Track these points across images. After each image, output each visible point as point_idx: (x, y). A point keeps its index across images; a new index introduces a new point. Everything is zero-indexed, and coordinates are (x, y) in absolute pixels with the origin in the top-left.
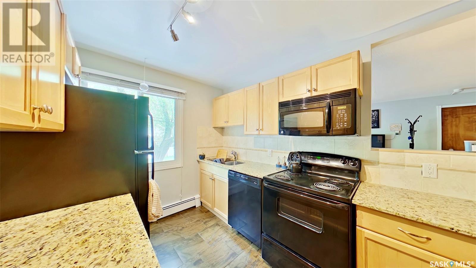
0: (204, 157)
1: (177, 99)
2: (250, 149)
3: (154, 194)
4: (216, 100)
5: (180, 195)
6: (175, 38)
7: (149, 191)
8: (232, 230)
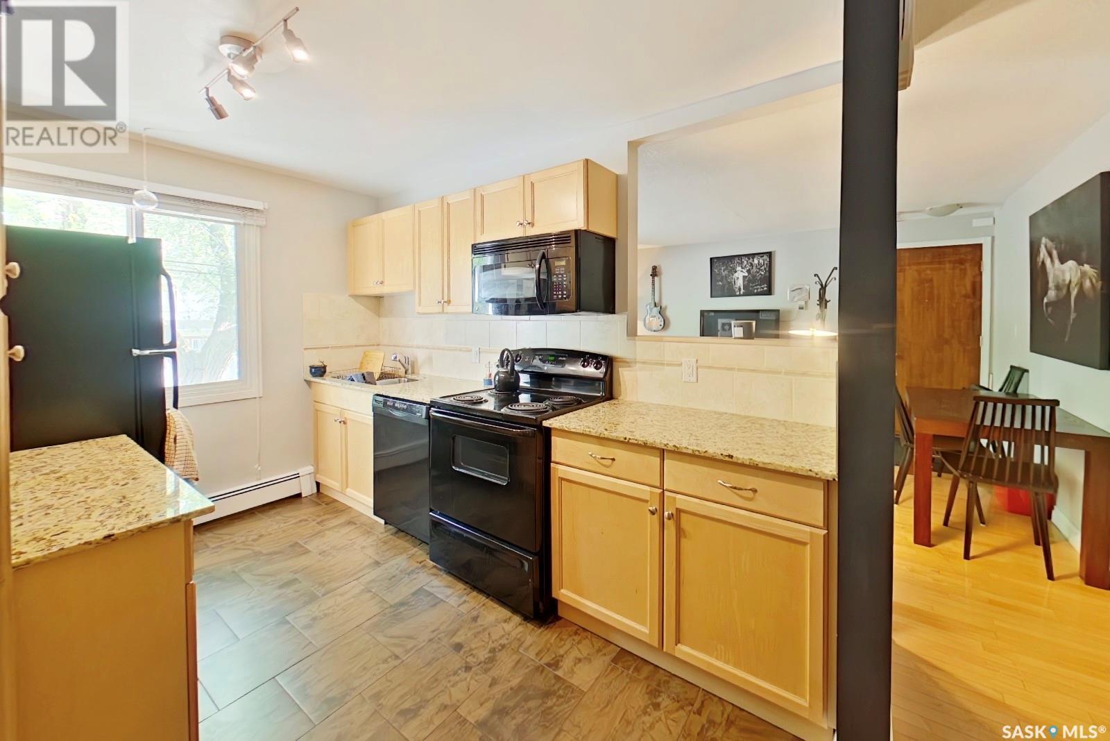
0: (323, 370)
1: (239, 224)
2: (438, 349)
3: (177, 438)
4: (354, 226)
5: (256, 466)
6: (219, 113)
7: (168, 431)
8: (385, 528)
